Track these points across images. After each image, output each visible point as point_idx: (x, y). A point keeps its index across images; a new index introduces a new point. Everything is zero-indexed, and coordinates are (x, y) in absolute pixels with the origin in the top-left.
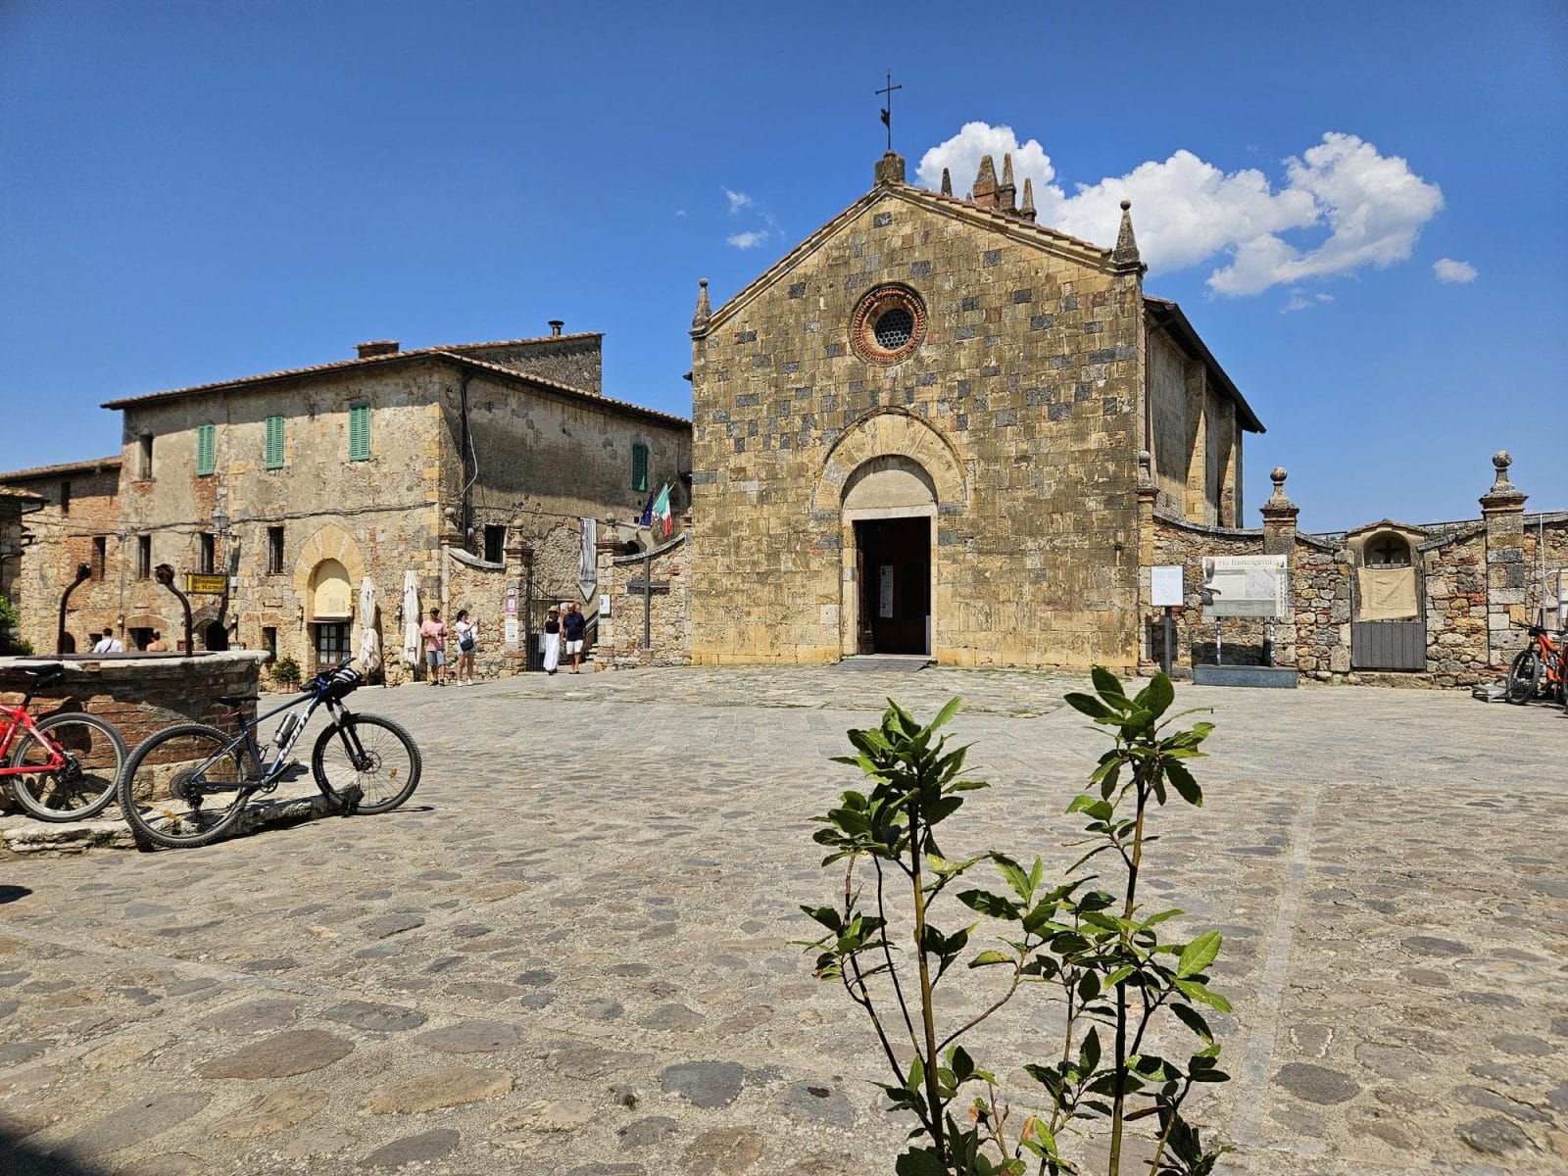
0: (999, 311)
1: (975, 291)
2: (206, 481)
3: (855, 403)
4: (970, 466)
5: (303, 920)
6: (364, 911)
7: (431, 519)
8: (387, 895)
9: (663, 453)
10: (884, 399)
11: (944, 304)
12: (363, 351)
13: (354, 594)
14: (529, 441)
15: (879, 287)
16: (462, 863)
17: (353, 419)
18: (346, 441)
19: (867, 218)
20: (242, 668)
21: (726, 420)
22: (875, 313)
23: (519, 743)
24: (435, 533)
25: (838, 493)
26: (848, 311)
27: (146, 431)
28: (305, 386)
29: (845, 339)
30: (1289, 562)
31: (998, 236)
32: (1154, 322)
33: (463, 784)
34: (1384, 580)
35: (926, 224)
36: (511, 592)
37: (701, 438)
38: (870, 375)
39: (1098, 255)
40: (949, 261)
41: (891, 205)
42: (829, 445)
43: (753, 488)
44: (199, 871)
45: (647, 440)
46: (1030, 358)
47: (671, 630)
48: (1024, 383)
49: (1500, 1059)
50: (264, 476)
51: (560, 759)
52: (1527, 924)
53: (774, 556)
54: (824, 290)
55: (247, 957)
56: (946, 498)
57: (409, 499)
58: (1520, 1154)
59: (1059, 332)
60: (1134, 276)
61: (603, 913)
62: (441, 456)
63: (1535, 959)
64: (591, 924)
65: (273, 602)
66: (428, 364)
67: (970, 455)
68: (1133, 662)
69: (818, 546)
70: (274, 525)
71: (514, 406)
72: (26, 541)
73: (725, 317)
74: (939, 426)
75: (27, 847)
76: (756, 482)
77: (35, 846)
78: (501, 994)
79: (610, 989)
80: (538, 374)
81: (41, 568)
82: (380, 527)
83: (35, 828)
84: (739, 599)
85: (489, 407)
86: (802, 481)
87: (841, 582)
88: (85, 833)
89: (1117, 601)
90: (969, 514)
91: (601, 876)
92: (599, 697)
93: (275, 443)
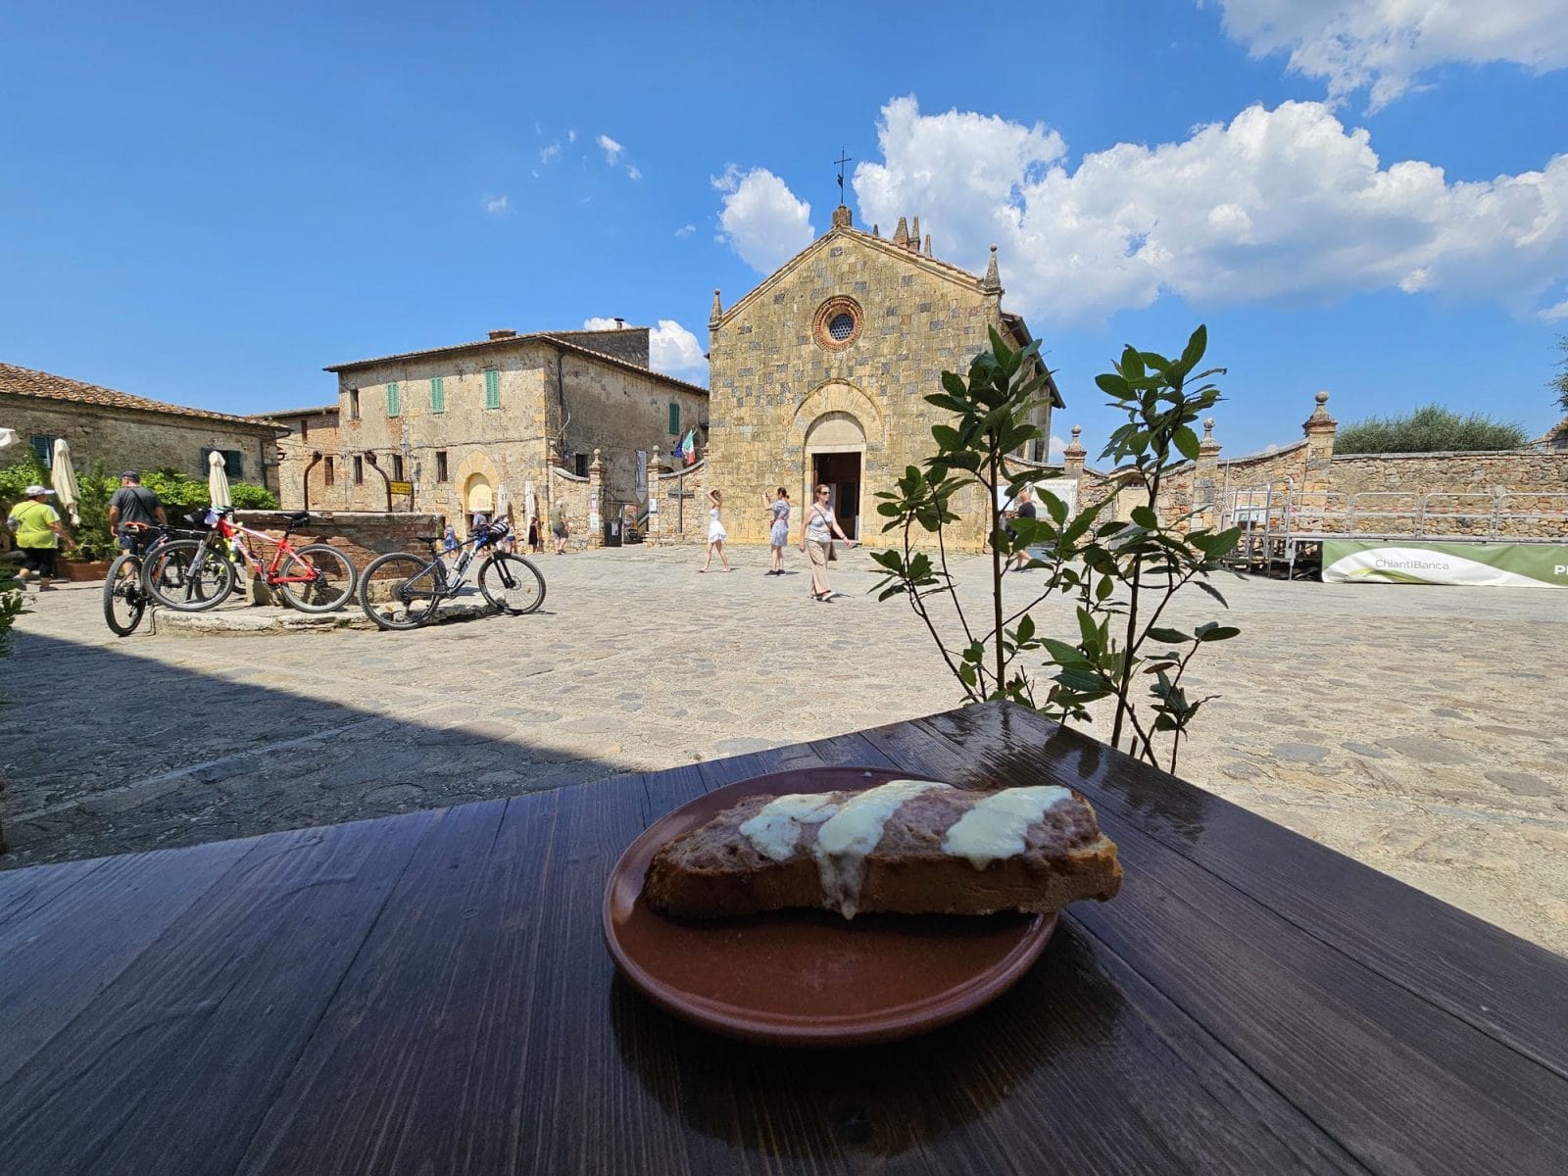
0: (910, 317)
1: (896, 303)
2: (394, 420)
3: (815, 376)
4: (887, 419)
5: (477, 667)
6: (514, 663)
7: (541, 448)
8: (528, 655)
9: (688, 410)
10: (834, 374)
11: (875, 311)
12: (492, 335)
13: (494, 495)
14: (603, 397)
15: (833, 298)
16: (575, 640)
17: (488, 378)
18: (484, 396)
19: (826, 250)
20: (425, 521)
21: (731, 385)
22: (830, 315)
23: (604, 583)
24: (544, 457)
25: (803, 435)
26: (813, 314)
27: (353, 387)
28: (455, 357)
29: (810, 333)
30: (1079, 484)
31: (911, 266)
32: (1006, 329)
33: (570, 602)
34: (1133, 496)
35: (865, 256)
36: (593, 496)
37: (715, 397)
38: (825, 358)
39: (975, 282)
40: (879, 281)
41: (842, 242)
42: (798, 404)
43: (748, 430)
44: (410, 642)
45: (679, 402)
46: (928, 349)
47: (696, 522)
48: (924, 366)
49: (1237, 734)
50: (432, 418)
51: (630, 592)
52: (1235, 670)
53: (761, 475)
54: (797, 299)
55: (442, 684)
56: (871, 440)
57: (526, 435)
58: (1260, 780)
59: (947, 332)
60: (996, 297)
61: (667, 665)
62: (546, 406)
63: (1245, 687)
64: (662, 670)
65: (443, 500)
66: (536, 344)
67: (888, 412)
68: (981, 545)
69: (789, 469)
70: (441, 450)
71: (593, 375)
72: (280, 457)
73: (731, 316)
74: (869, 393)
75: (295, 626)
76: (750, 427)
77: (300, 626)
78: (608, 704)
79: (677, 703)
80: (608, 354)
81: (293, 476)
82: (508, 453)
83: (299, 616)
84: (738, 502)
85: (576, 374)
86: (780, 427)
87: (803, 492)
88: (332, 619)
89: (974, 507)
90: (886, 451)
91: (663, 648)
92: (652, 560)
93: (438, 396)
